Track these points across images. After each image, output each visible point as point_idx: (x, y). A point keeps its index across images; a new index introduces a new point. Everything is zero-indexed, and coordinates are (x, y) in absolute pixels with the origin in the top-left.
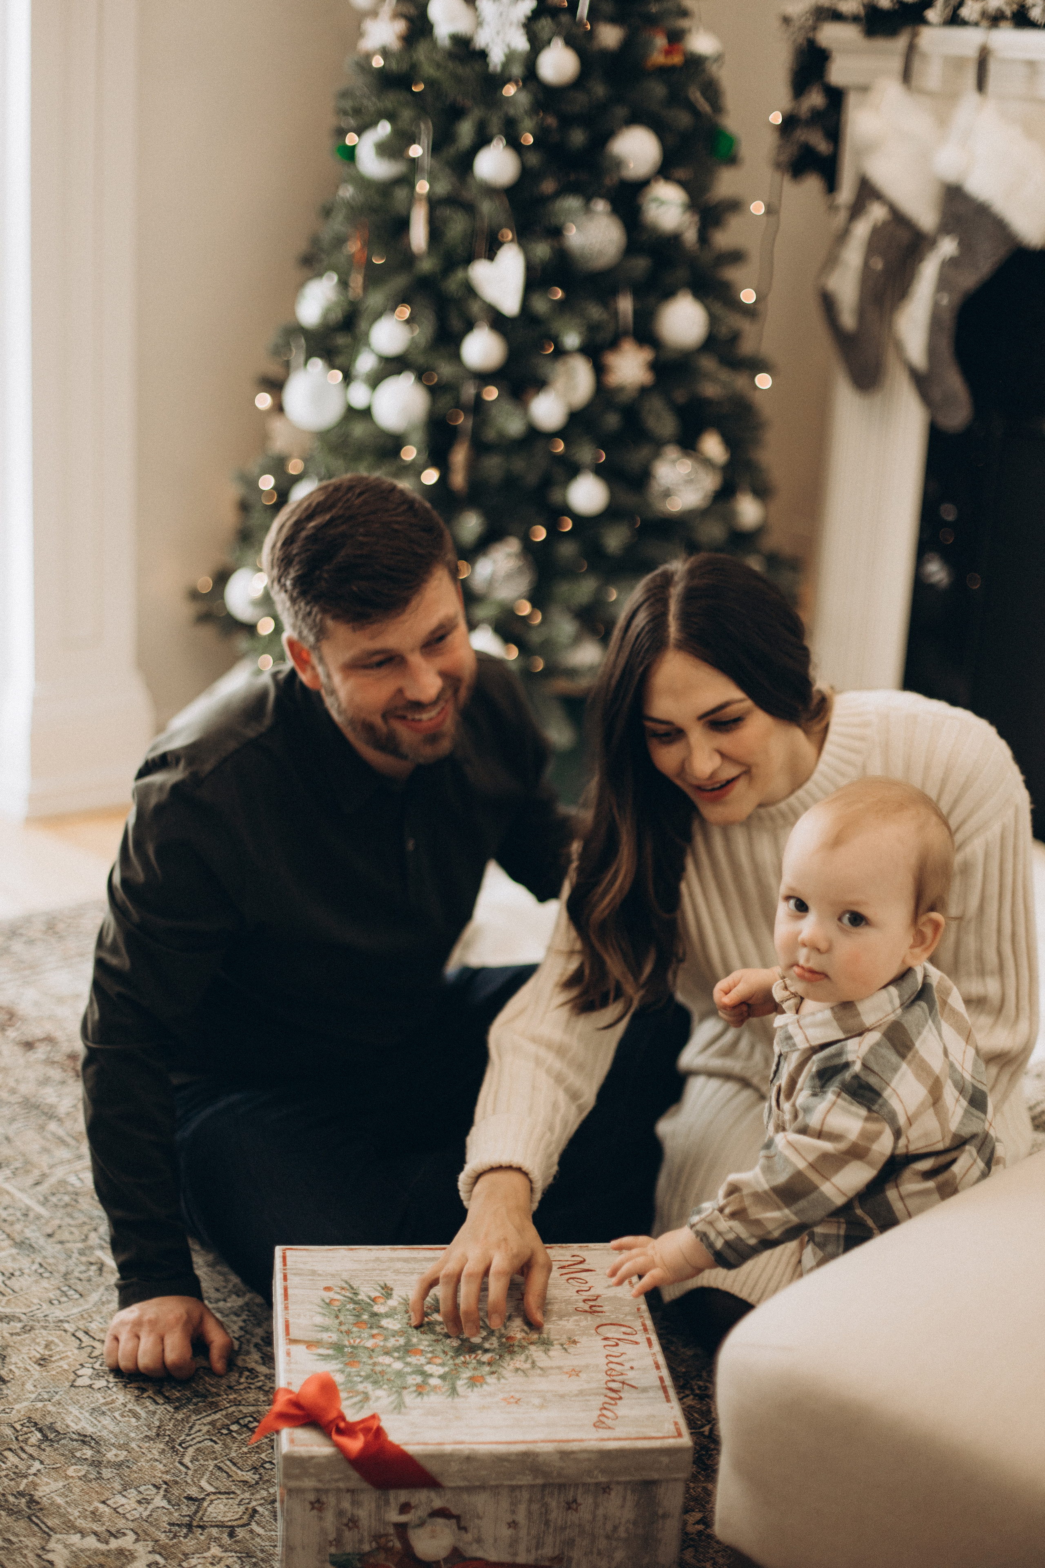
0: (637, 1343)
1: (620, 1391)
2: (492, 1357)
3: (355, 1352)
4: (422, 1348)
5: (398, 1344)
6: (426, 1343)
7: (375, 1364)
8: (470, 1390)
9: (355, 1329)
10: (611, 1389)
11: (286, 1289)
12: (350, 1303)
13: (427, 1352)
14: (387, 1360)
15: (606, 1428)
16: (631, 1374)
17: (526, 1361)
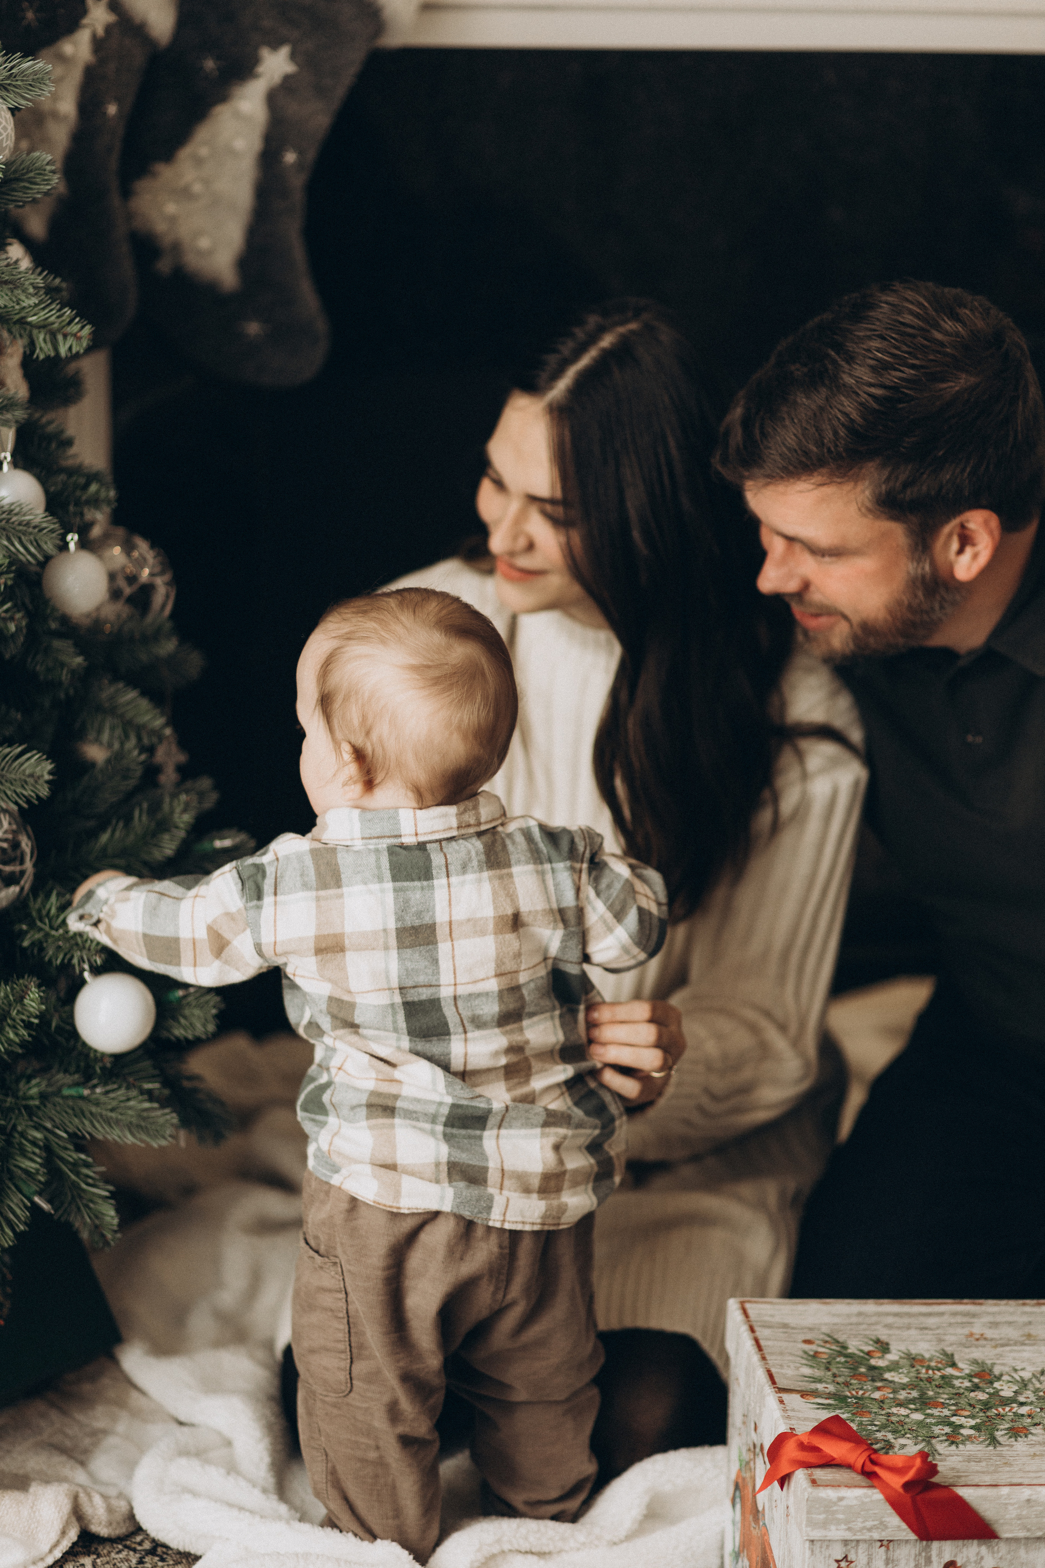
2: (1031, 1410)
3: (862, 1402)
4: (942, 1400)
5: (911, 1396)
6: (946, 1396)
7: (889, 1415)
8: (1013, 1440)
9: (855, 1381)
11: (757, 1341)
12: (839, 1356)
13: (949, 1404)
14: (903, 1411)
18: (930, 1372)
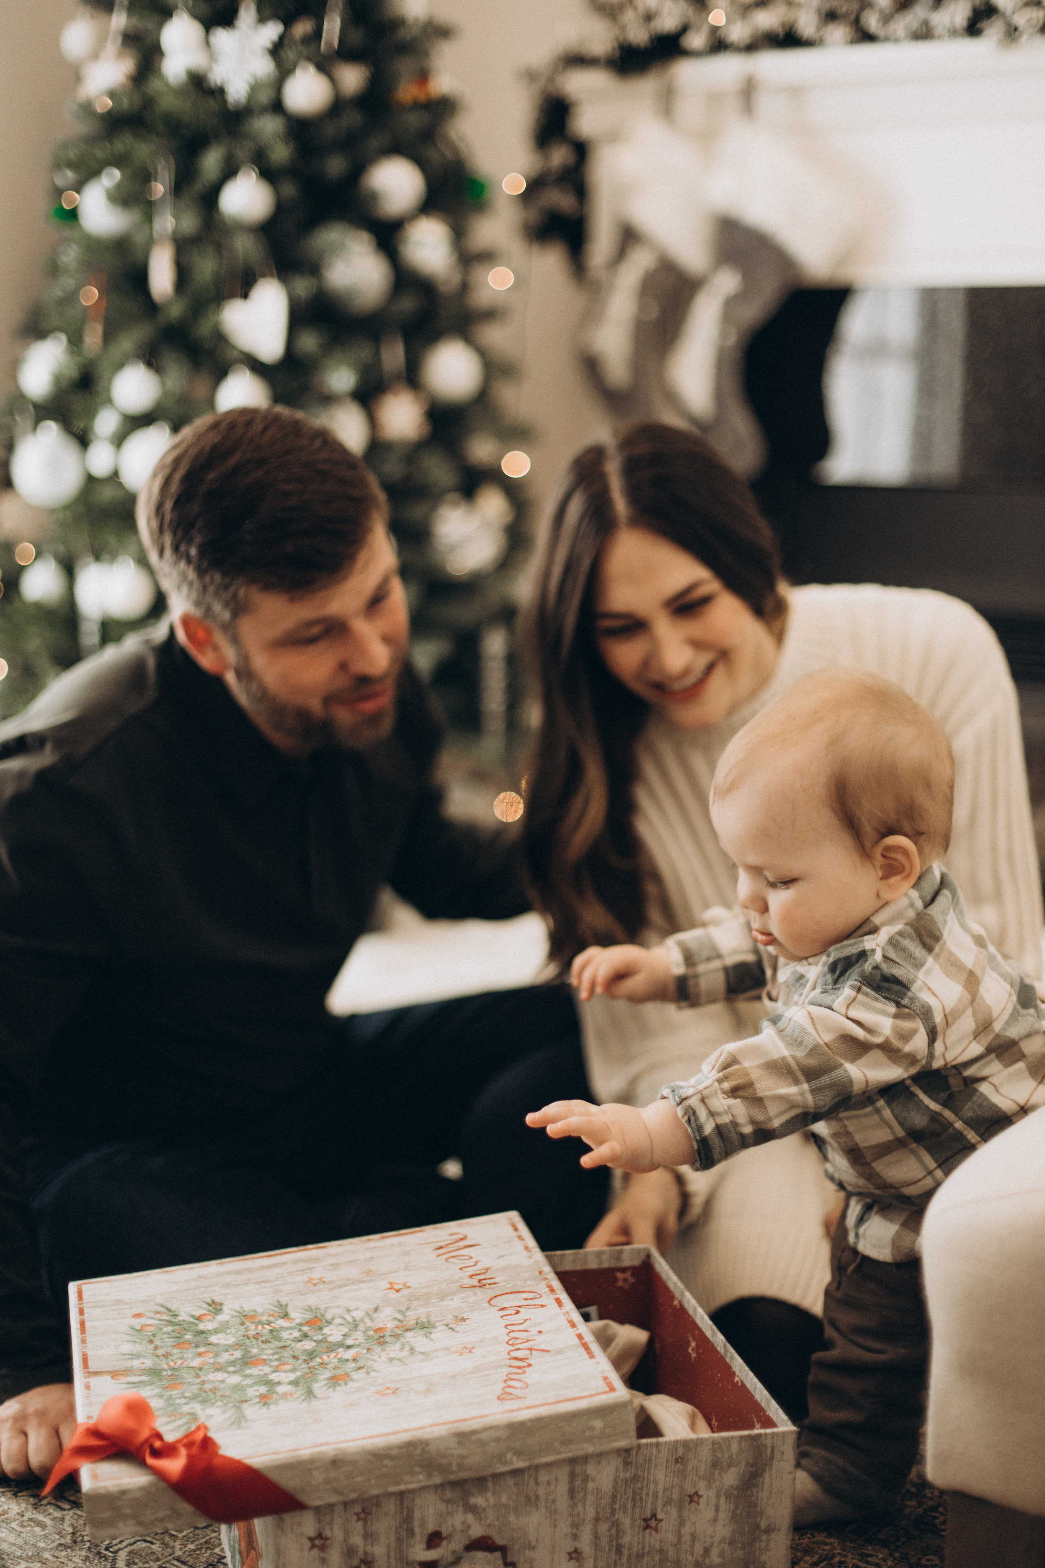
0: (542, 1306)
1: (527, 1359)
2: (357, 1353)
3: (176, 1373)
4: (265, 1357)
5: (233, 1358)
6: (270, 1351)
7: (203, 1383)
8: (331, 1390)
9: (176, 1351)
10: (516, 1359)
11: (82, 1324)
12: (167, 1326)
13: (271, 1360)
14: (220, 1376)
15: (513, 1399)
16: (540, 1339)
17: (402, 1349)
18: (260, 1327)
